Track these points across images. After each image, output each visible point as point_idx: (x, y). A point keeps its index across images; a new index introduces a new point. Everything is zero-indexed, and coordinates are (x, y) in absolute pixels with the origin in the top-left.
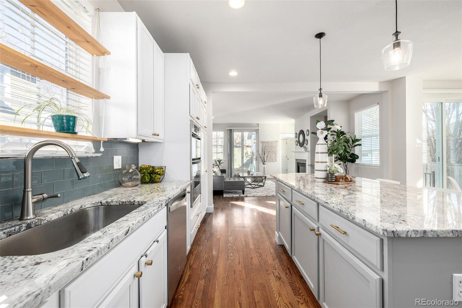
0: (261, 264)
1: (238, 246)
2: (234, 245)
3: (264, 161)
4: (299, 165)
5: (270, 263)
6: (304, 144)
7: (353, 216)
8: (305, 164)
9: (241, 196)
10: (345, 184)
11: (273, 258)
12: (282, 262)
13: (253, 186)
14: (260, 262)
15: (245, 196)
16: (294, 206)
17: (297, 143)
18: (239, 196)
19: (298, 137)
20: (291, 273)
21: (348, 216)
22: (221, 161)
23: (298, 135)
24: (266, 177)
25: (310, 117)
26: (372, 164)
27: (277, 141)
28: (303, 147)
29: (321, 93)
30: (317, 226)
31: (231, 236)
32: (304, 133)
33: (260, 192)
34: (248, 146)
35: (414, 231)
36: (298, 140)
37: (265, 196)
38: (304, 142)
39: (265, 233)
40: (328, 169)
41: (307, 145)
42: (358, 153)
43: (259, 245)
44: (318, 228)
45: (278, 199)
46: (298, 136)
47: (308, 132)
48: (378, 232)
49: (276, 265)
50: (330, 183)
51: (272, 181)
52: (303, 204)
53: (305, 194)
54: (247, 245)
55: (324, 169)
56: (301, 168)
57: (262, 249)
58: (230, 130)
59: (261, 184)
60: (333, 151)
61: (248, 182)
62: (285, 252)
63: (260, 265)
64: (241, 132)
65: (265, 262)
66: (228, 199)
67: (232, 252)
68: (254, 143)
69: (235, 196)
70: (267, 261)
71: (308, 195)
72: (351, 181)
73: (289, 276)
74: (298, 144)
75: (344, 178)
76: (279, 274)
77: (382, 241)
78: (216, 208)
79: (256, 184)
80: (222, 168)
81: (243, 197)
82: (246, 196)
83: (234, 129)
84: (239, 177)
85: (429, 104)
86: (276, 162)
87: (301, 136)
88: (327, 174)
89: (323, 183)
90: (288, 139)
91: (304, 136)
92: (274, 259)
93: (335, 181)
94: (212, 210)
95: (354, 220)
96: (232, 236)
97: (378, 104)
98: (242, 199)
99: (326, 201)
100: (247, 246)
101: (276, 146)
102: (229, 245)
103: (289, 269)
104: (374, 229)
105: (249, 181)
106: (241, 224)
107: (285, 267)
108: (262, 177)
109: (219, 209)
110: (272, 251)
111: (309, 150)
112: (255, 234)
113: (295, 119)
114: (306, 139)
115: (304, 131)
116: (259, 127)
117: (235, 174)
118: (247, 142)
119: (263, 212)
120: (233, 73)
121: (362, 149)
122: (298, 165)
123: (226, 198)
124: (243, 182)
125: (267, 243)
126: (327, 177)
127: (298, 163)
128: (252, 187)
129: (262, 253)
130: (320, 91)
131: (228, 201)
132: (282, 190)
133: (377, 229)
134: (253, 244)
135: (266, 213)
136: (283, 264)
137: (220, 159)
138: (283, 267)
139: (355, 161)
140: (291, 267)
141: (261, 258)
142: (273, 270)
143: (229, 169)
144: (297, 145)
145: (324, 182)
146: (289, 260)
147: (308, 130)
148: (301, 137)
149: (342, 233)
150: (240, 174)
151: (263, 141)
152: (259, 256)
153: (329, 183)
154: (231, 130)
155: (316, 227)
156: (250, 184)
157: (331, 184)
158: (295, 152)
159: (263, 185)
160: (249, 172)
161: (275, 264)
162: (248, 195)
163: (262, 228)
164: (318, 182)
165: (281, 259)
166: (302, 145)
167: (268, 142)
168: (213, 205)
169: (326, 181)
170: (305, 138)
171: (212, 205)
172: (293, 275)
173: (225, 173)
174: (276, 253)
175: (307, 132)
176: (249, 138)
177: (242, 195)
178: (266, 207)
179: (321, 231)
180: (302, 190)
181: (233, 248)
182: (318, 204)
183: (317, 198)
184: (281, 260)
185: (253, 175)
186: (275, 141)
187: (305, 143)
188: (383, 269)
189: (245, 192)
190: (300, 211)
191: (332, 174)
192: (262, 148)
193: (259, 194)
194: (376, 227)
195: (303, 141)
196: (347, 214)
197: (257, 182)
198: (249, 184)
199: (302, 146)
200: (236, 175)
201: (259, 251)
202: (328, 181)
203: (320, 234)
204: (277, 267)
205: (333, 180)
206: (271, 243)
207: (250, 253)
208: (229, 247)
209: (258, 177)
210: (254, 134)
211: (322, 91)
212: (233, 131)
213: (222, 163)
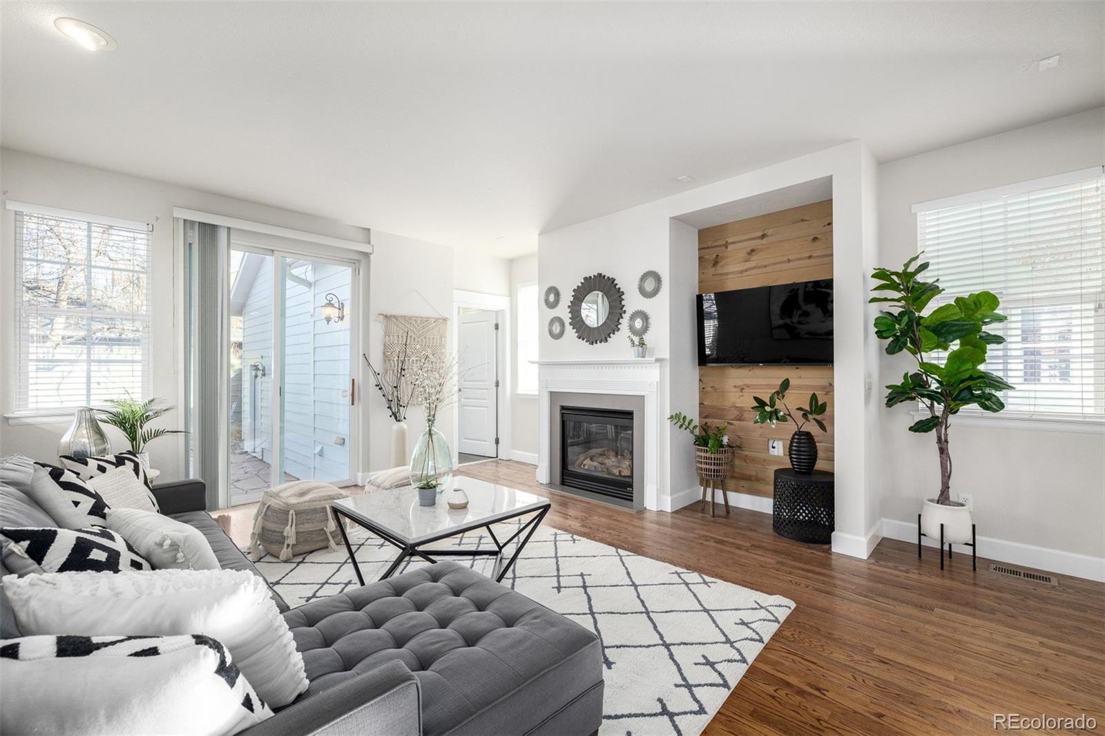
3: (399, 406)
6: (619, 329)
8: (630, 413)
17: (564, 327)
19: (565, 303)
23: (567, 294)
25: (671, 219)
27: (445, 320)
32: (615, 285)
36: (566, 316)
38: (619, 323)
41: (641, 333)
46: (567, 298)
47: (649, 282)
58: (203, 225)
64: (273, 252)
74: (564, 331)
83: (229, 228)
87: (595, 299)
91: (620, 297)
111: (666, 355)
113: (543, 233)
114: (629, 308)
115: (613, 281)
116: (369, 243)
122: (563, 416)
127: (564, 408)
144: (557, 336)
147: (652, 274)
148: (595, 301)
151: (386, 313)
154: (208, 231)
158: (542, 364)
166: (598, 335)
170: (622, 306)
175: (643, 281)
186: (437, 316)
187: (624, 326)
192: (384, 345)
195: (608, 319)
199: (599, 338)
200: (289, 506)
210: (343, 275)
212: (222, 235)
213: (157, 434)
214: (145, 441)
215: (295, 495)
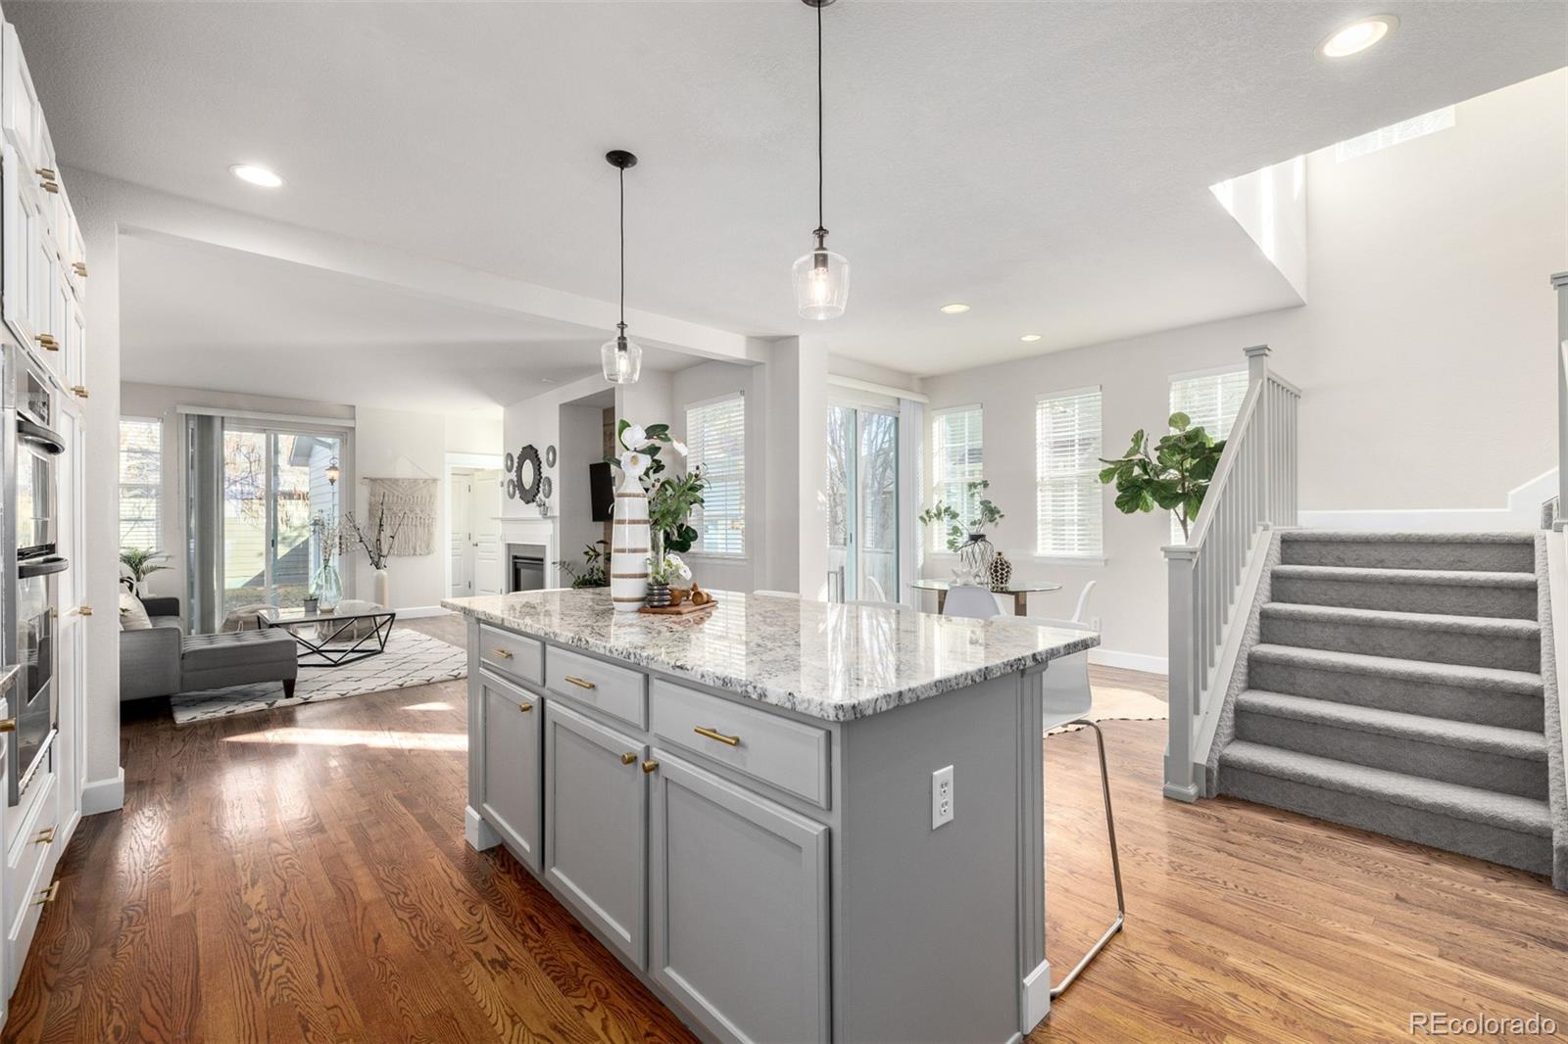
0: (422, 945)
1: (301, 912)
2: (280, 916)
3: (380, 556)
4: (519, 566)
5: (458, 925)
6: (539, 492)
7: (762, 688)
8: (542, 560)
9: (277, 705)
10: (695, 611)
11: (468, 905)
12: (503, 905)
13: (335, 657)
14: (416, 939)
15: (302, 701)
16: (553, 701)
17: (514, 489)
18: (266, 707)
19: (515, 469)
20: (542, 926)
21: (747, 692)
22: (144, 558)
23: (516, 460)
24: (393, 615)
25: (561, 405)
26: (726, 554)
27: (435, 480)
28: (535, 504)
29: (622, 338)
30: (643, 746)
31: (254, 884)
32: (537, 456)
33: (367, 677)
34: (289, 496)
35: (885, 696)
36: (515, 479)
37: (393, 690)
38: (539, 487)
39: (418, 824)
40: (650, 570)
41: (548, 496)
42: (696, 523)
43: (400, 877)
44: (648, 749)
45: (481, 689)
46: (516, 465)
47: (551, 454)
48: (826, 715)
49: (485, 926)
50: (658, 613)
51: (413, 629)
52: (593, 686)
53: (602, 651)
54: (346, 895)
55: (638, 571)
56: (524, 573)
57: (416, 888)
58: (200, 417)
59: (372, 644)
60: (663, 516)
61: (306, 644)
62: (509, 866)
63: (421, 950)
64: (264, 431)
65: (439, 930)
66: (208, 729)
67: (273, 947)
68: (332, 481)
69: (241, 709)
70: (444, 924)
71: (615, 654)
72: (707, 602)
73: (536, 941)
74: (514, 492)
75: (692, 593)
76: (499, 949)
77: (829, 734)
78: (133, 786)
79: (349, 646)
80: (150, 592)
81: (291, 710)
82: (306, 703)
83: (223, 418)
84: (260, 623)
85: (837, 410)
86: (430, 557)
87: (528, 466)
88: (649, 584)
89: (637, 615)
90: (476, 473)
91: (539, 465)
92: (471, 908)
93: (670, 606)
94: (116, 800)
95: (763, 699)
96: (260, 884)
97: (742, 393)
98: (287, 718)
99: (678, 664)
100: (345, 900)
101: (430, 497)
102: (254, 923)
103: (531, 918)
104: (815, 711)
105: (313, 640)
106: (301, 819)
107: (515, 918)
108: (374, 616)
109: (161, 783)
110: (459, 880)
111: (557, 513)
112: (377, 841)
113: (505, 406)
114: (543, 475)
115: (537, 451)
116: (354, 419)
117: (232, 617)
118: (291, 478)
119: (397, 750)
120: (258, 175)
121: (705, 514)
122: (515, 564)
123: (193, 727)
124: (290, 645)
125: (435, 861)
126: (649, 595)
127: (515, 557)
128: (329, 662)
129: (420, 902)
130: (620, 330)
131: (210, 737)
132: (503, 652)
133: (821, 710)
134: (375, 883)
135: (410, 751)
136: (507, 911)
137: (142, 549)
138: (510, 920)
139: (690, 546)
140: (538, 909)
141: (417, 923)
142: (475, 945)
143: (191, 596)
144: (512, 496)
145: (640, 611)
146: (525, 890)
147: (552, 449)
148: (528, 468)
149: (731, 744)
150: (262, 612)
151: (374, 476)
152: (410, 918)
153: (654, 613)
154: (205, 422)
155: (639, 749)
156: (317, 651)
157: (662, 614)
158: (504, 520)
159: (379, 648)
160: (311, 603)
161: (479, 923)
162: (315, 697)
163: (405, 811)
164: (621, 613)
165: (499, 896)
166: (529, 496)
167: (395, 481)
168: (121, 771)
169: (644, 607)
170: (540, 473)
171: (117, 776)
172: (550, 933)
173: (177, 614)
174: (474, 885)
175: (548, 454)
176: (302, 456)
177: (283, 702)
178: (405, 729)
179: (658, 754)
180: (589, 639)
181: (278, 931)
182: (647, 677)
183: (647, 657)
184: (500, 898)
185: (331, 611)
186: (427, 477)
187: (541, 489)
188: (830, 808)
189: (296, 688)
190: (576, 711)
191: (663, 585)
192: (370, 504)
193: (366, 686)
194: (821, 704)
195: (533, 483)
196: (744, 688)
197: (350, 639)
198: (314, 652)
199: (530, 499)
200: (239, 618)
201: (407, 900)
202: (652, 607)
203: (657, 766)
204: (488, 931)
205: (666, 603)
206: (451, 856)
207: (366, 920)
208: (256, 931)
209: (356, 618)
210: (330, 446)
211: (625, 330)
212: (217, 424)
213: (153, 569)
214: (144, 573)
215: (246, 612)
